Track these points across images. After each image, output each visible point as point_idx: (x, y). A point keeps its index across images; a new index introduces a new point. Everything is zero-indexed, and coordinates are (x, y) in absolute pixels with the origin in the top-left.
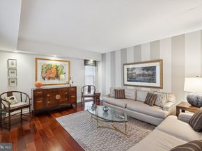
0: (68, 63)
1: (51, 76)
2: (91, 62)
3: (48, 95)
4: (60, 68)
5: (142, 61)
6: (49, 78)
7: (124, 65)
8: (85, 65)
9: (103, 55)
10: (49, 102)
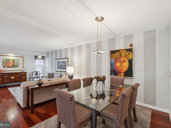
0: (22, 58)
1: (9, 65)
2: (40, 57)
3: (6, 77)
4: (16, 61)
5: (62, 58)
6: (8, 67)
7: (56, 59)
8: (35, 59)
9: (48, 53)
10: (6, 80)
